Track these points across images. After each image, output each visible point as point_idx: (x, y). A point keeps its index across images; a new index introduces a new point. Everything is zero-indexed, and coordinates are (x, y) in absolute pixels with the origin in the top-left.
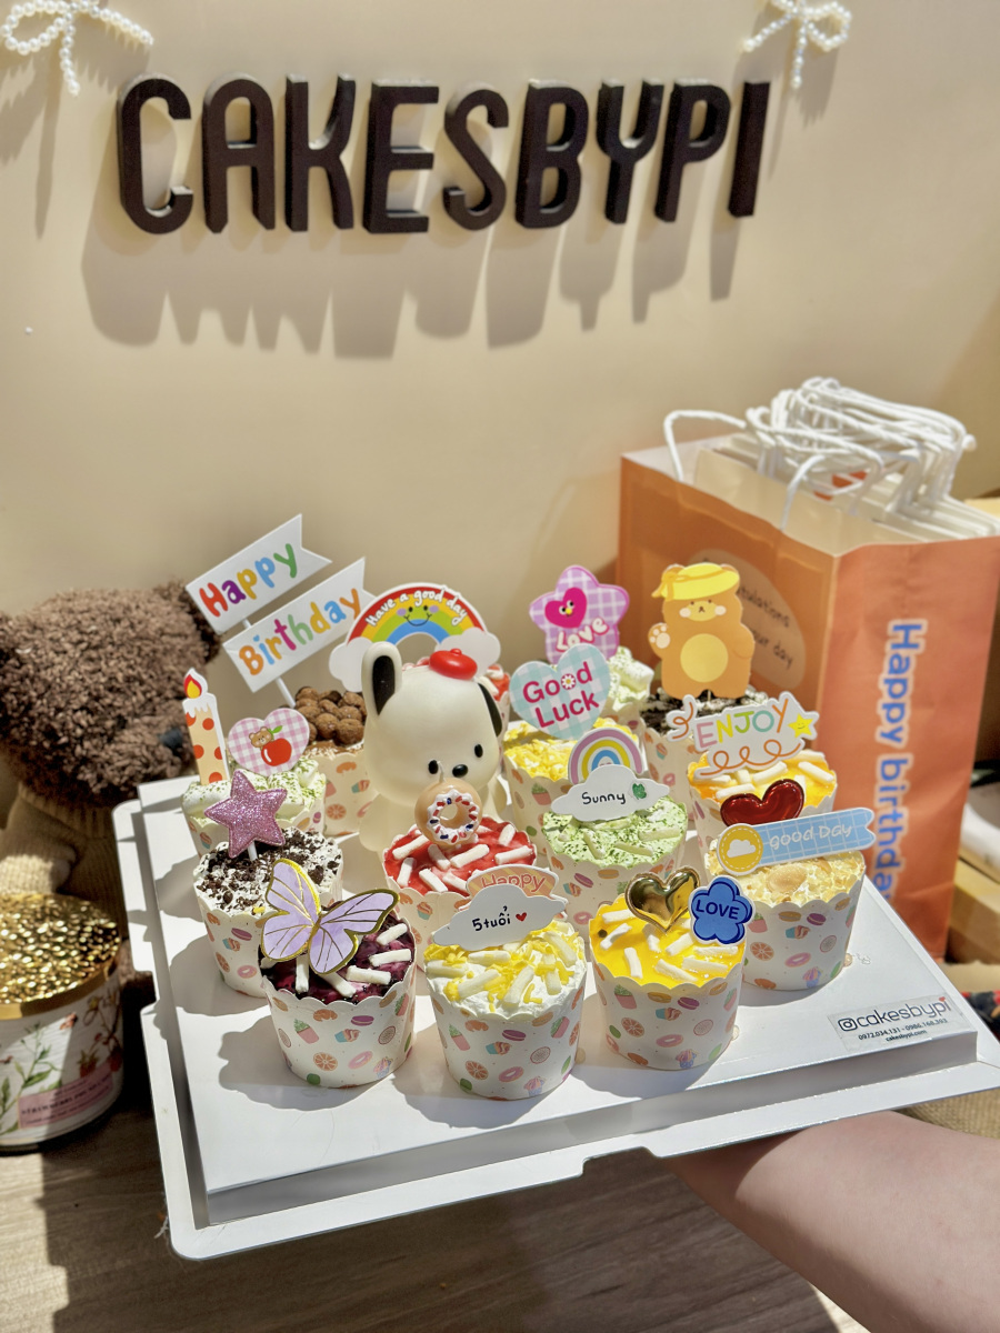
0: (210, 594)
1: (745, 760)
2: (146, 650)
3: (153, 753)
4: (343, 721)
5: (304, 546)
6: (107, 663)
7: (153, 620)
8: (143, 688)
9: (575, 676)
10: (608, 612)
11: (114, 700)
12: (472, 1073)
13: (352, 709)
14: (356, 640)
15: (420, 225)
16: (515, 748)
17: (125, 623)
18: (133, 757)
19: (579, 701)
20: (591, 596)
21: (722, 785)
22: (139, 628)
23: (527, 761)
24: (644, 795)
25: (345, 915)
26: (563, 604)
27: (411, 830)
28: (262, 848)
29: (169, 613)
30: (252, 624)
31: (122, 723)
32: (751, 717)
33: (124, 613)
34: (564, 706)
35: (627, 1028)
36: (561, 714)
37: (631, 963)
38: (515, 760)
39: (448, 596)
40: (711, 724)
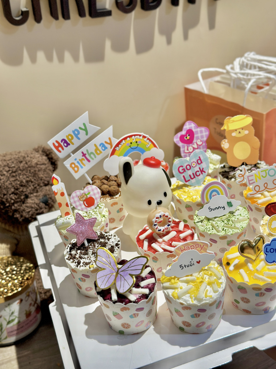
0: (57, 145)
1: (266, 188)
2: (32, 171)
3: (38, 206)
4: (111, 187)
5: (90, 123)
6: (19, 177)
7: (33, 160)
8: (33, 184)
9: (196, 162)
10: (202, 137)
11: (23, 189)
12: (185, 325)
13: (114, 182)
14: (112, 156)
15: (109, 13)
16: (176, 191)
17: (24, 162)
18: (32, 208)
19: (198, 171)
20: (196, 132)
21: (259, 198)
22: (29, 163)
23: (182, 196)
24: (232, 206)
25: (128, 268)
26: (186, 135)
27: (144, 227)
28: (89, 241)
29: (39, 157)
30: (73, 154)
31: (27, 197)
32: (267, 171)
33: (23, 159)
34: (193, 174)
35: (242, 301)
36: (192, 177)
37: (243, 275)
38: (177, 196)
39: (144, 137)
40: (252, 175)
